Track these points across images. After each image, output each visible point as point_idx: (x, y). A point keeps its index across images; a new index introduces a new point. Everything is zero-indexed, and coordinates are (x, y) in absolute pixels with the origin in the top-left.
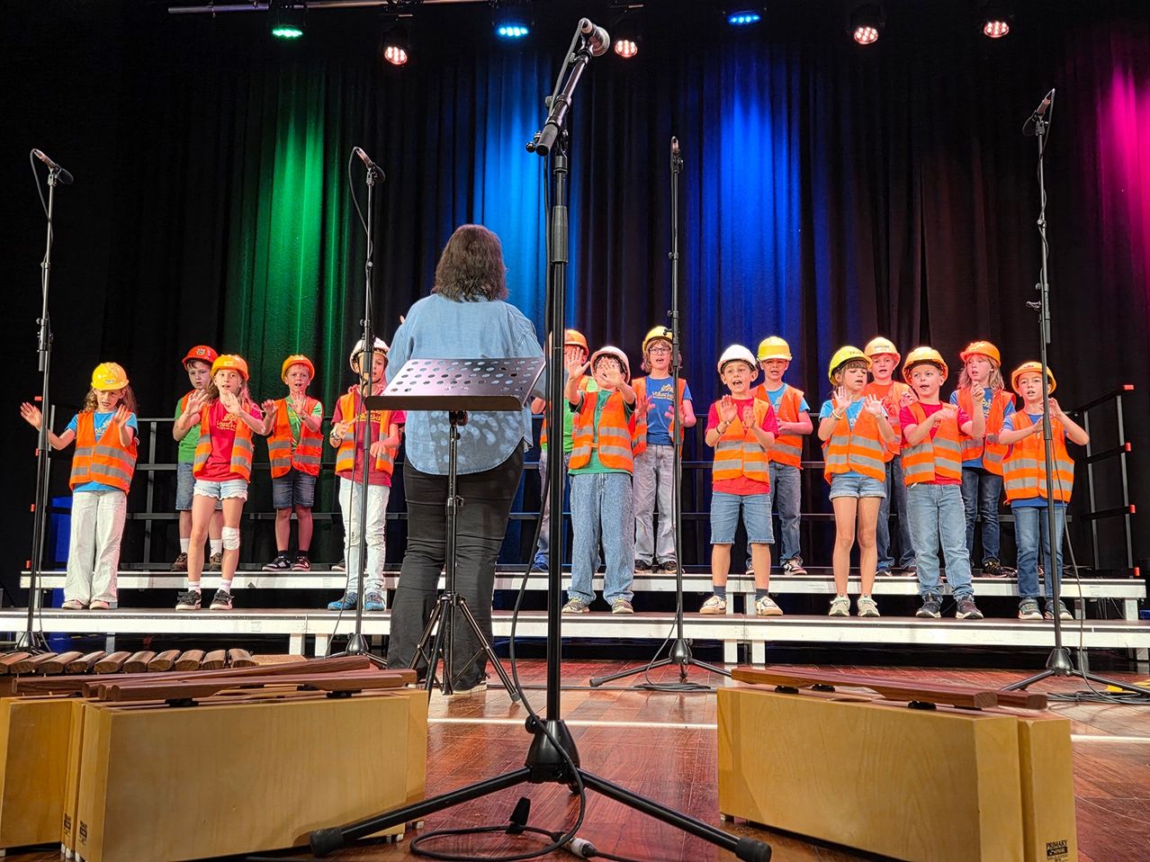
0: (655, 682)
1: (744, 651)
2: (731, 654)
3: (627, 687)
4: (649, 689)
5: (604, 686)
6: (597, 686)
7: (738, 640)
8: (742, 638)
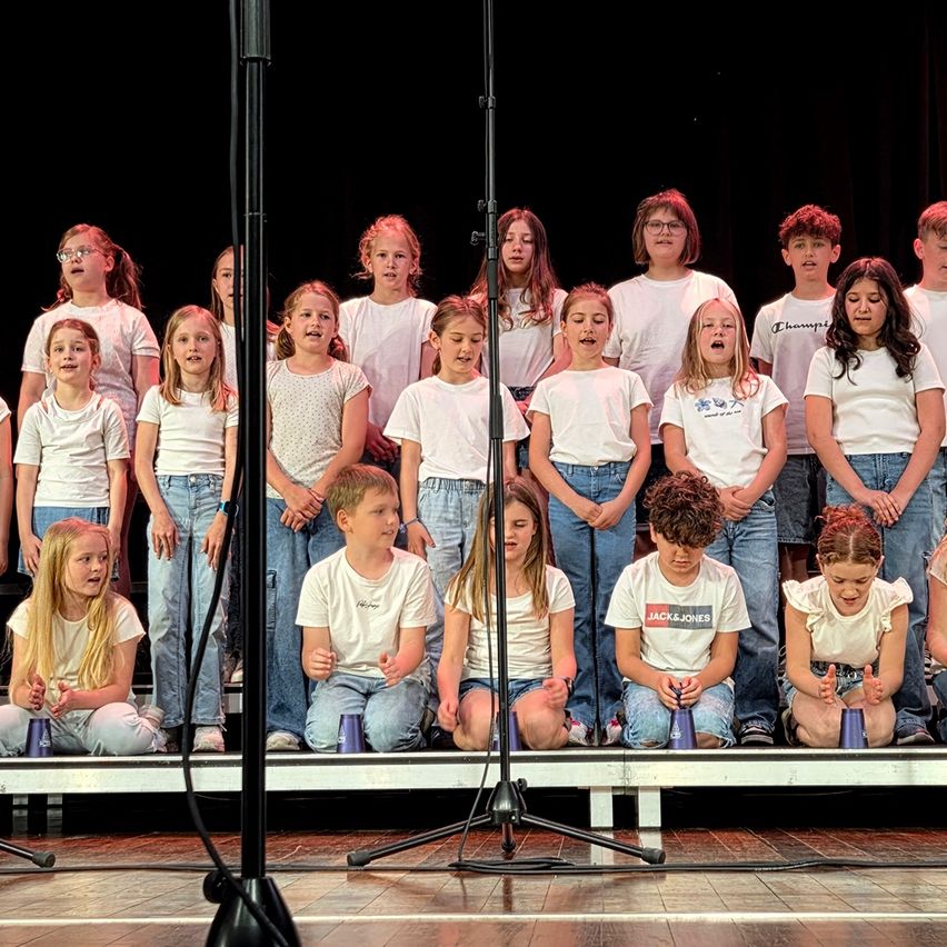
0: (469, 857)
1: (625, 806)
2: (602, 813)
3: (414, 865)
4: (460, 869)
5: (372, 864)
6: (362, 864)
7: (614, 788)
8: (619, 783)
